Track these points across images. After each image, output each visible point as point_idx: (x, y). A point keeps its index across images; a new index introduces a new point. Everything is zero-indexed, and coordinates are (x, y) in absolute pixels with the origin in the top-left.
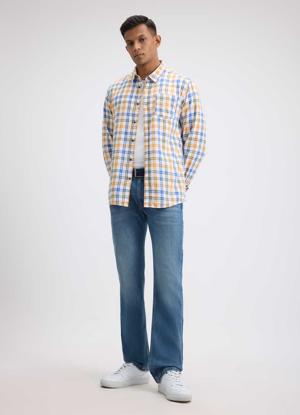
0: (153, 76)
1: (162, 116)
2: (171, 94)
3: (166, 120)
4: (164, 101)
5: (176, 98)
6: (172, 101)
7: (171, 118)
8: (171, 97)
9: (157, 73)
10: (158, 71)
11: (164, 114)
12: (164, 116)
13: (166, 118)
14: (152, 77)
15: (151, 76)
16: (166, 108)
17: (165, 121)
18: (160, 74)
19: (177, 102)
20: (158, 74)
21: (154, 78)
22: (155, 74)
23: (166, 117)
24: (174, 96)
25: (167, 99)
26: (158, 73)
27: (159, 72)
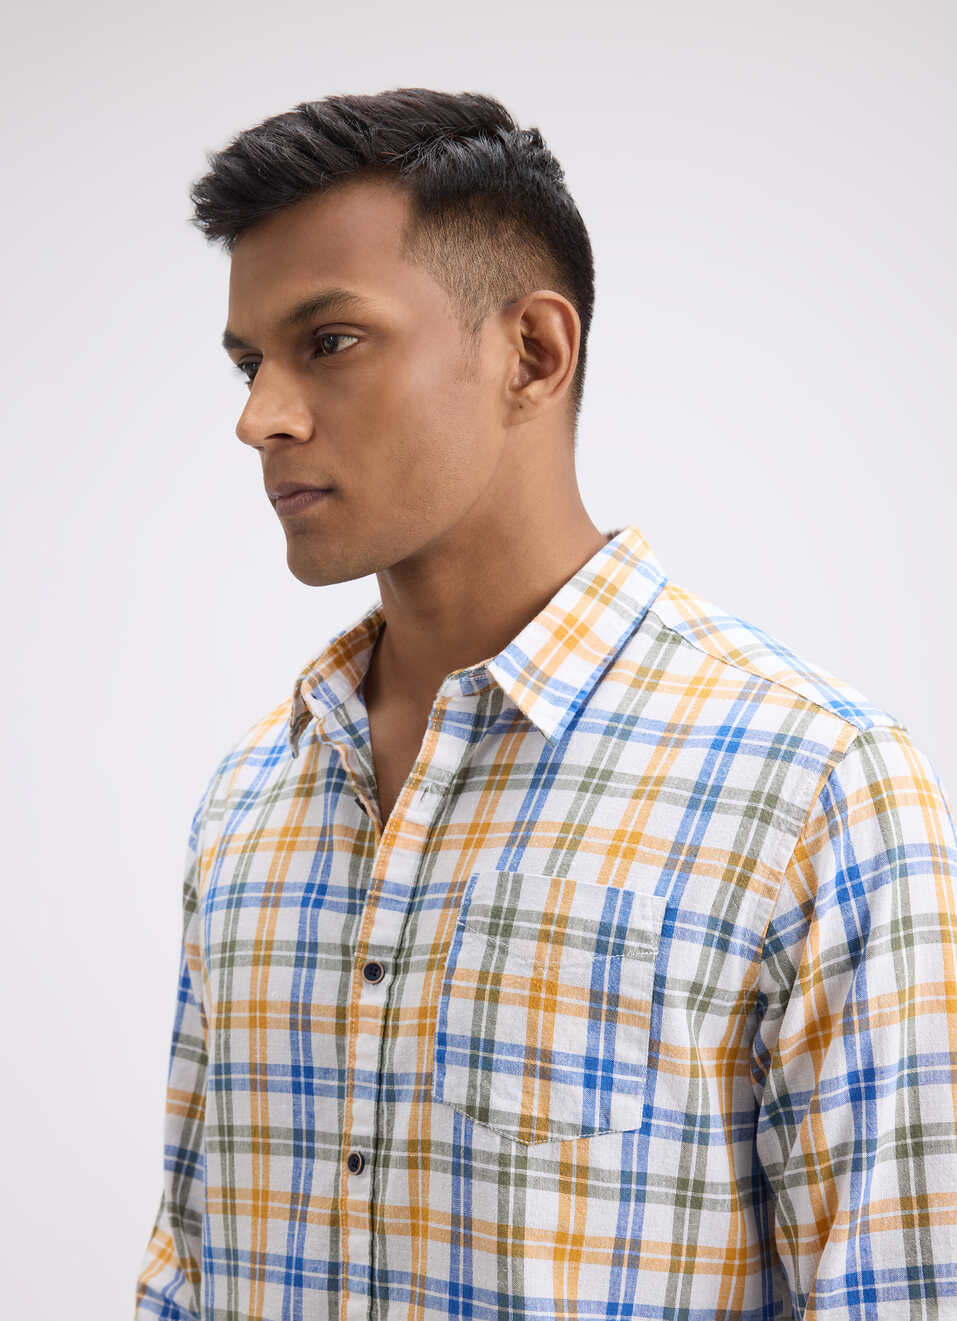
0: (531, 668)
1: (484, 1115)
2: (603, 877)
3: (535, 1151)
4: (521, 957)
5: (646, 917)
6: (601, 948)
7: (587, 1131)
8: (588, 908)
9: (559, 634)
10: (570, 620)
11: (507, 1094)
12: (506, 1117)
13: (525, 1139)
14: (522, 680)
15: (508, 668)
16: (532, 1029)
17: (522, 1162)
18: (597, 644)
19: (661, 961)
20: (571, 644)
21: (537, 690)
22: (544, 651)
23: (533, 1128)
24: (629, 895)
25: (553, 932)
26: (572, 635)
27: (583, 630)
